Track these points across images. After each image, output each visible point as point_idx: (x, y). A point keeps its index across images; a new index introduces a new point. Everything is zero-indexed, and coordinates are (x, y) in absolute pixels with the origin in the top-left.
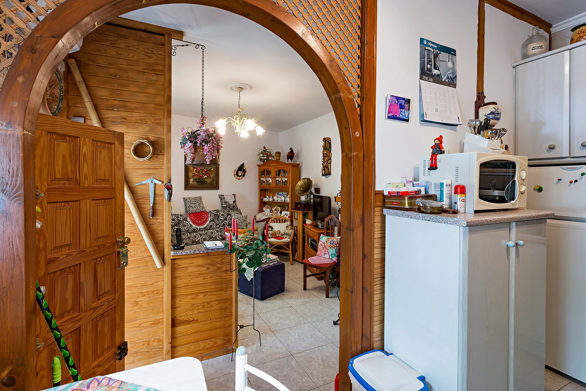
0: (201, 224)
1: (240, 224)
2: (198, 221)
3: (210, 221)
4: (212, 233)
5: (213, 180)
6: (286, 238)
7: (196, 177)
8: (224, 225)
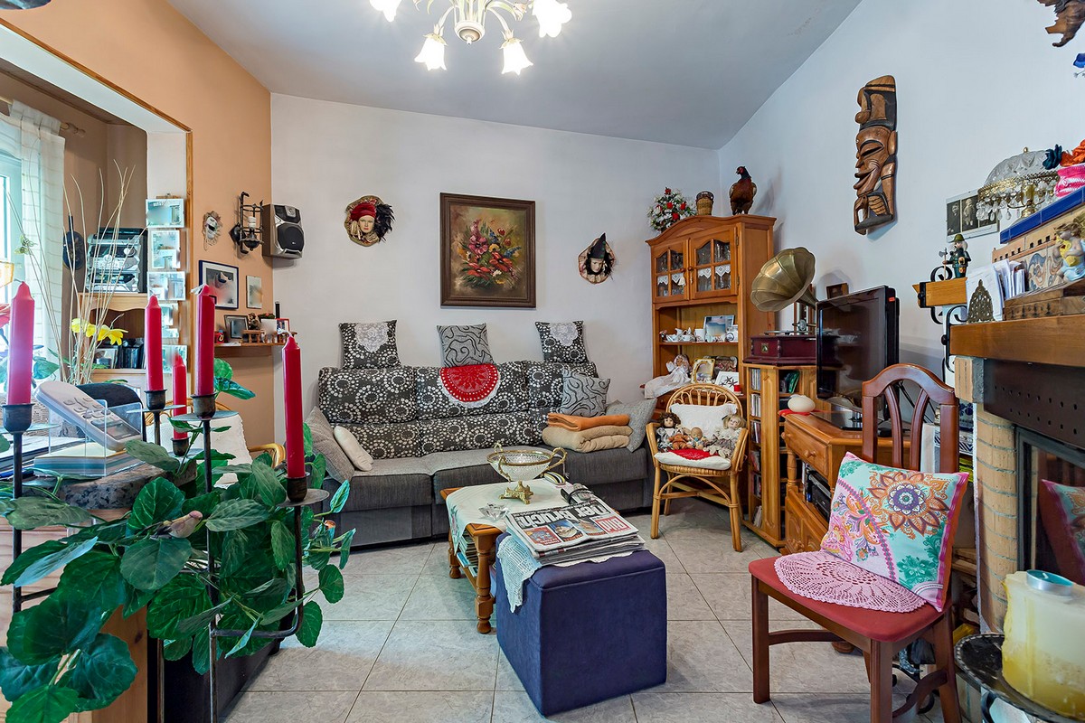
0: (473, 396)
1: (584, 402)
2: (466, 387)
3: (500, 391)
4: (504, 423)
5: (519, 282)
6: (716, 454)
7: (472, 274)
8: (541, 403)
